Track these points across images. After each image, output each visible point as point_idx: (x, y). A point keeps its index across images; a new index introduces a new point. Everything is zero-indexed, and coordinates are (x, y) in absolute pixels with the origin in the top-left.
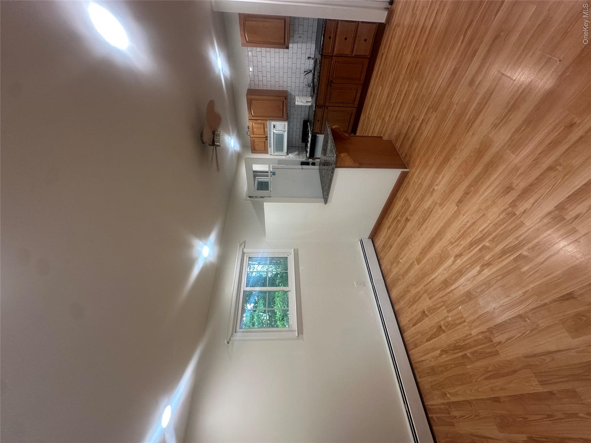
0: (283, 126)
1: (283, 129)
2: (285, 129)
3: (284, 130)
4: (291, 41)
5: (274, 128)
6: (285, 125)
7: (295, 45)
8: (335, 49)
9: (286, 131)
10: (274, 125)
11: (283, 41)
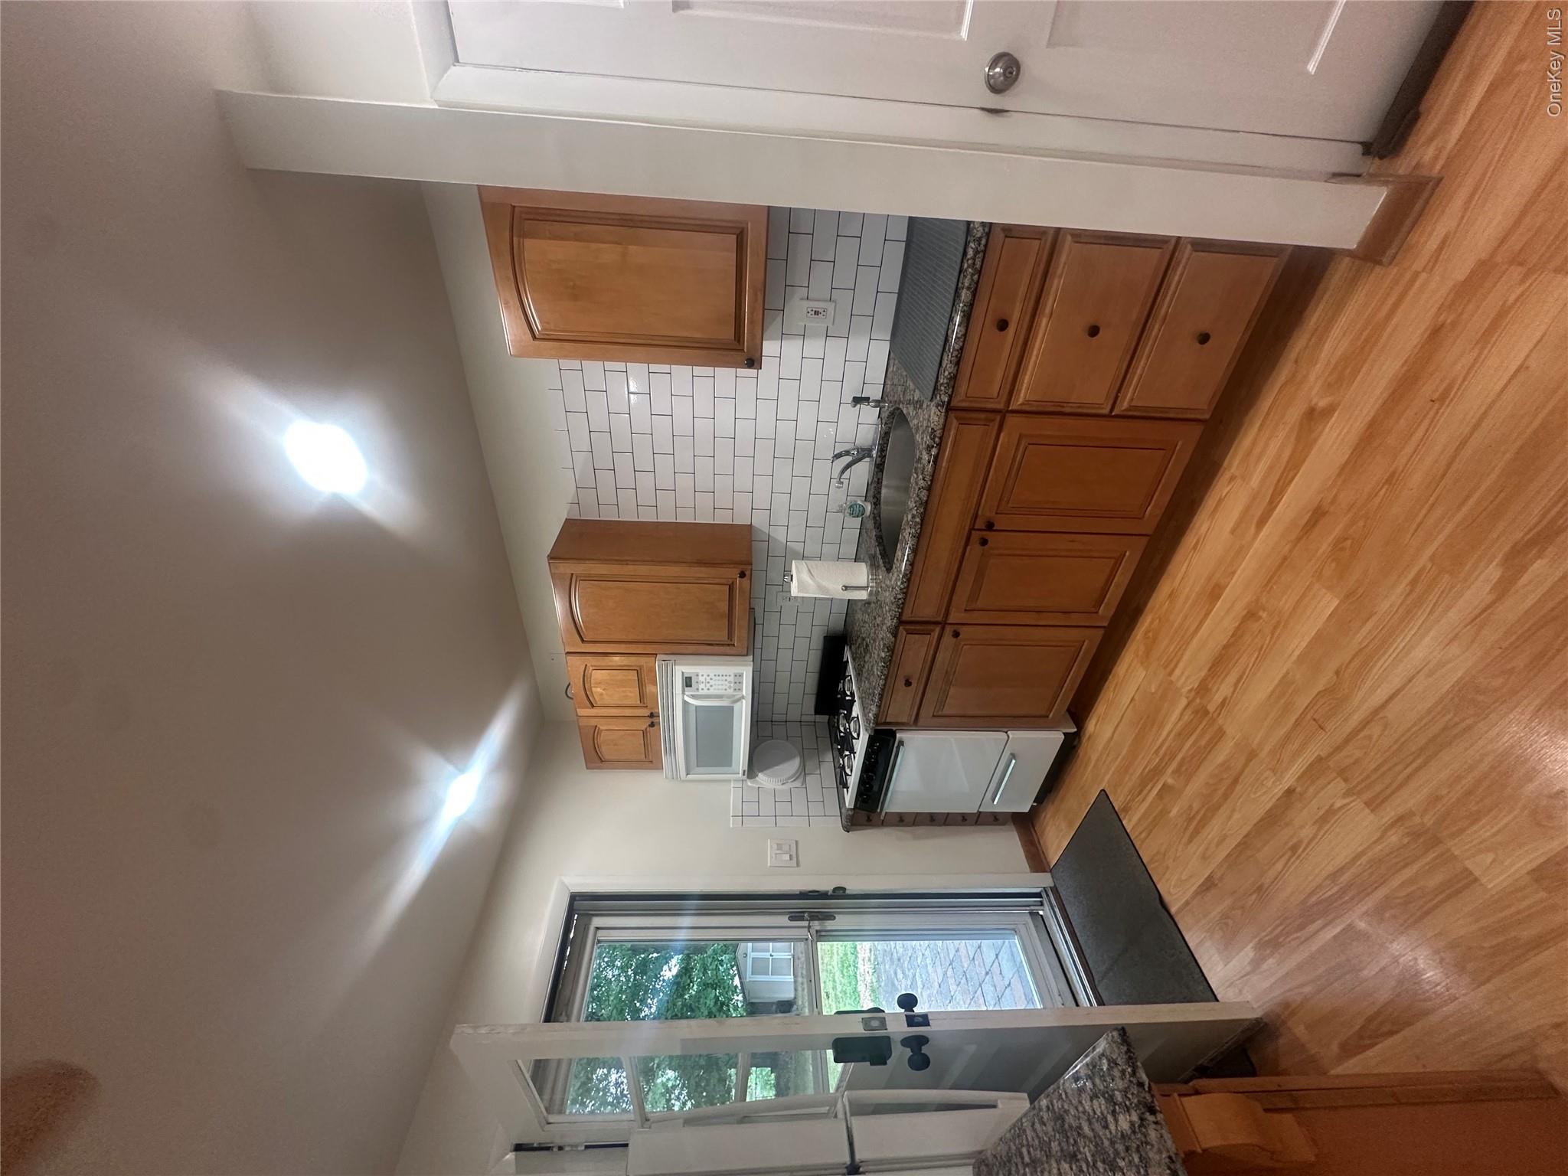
0: (732, 679)
1: (730, 692)
2: (740, 690)
3: (738, 694)
4: (773, 328)
5: (686, 689)
6: (741, 676)
7: (792, 349)
8: (1026, 379)
9: (743, 697)
10: (685, 675)
11: (729, 333)
